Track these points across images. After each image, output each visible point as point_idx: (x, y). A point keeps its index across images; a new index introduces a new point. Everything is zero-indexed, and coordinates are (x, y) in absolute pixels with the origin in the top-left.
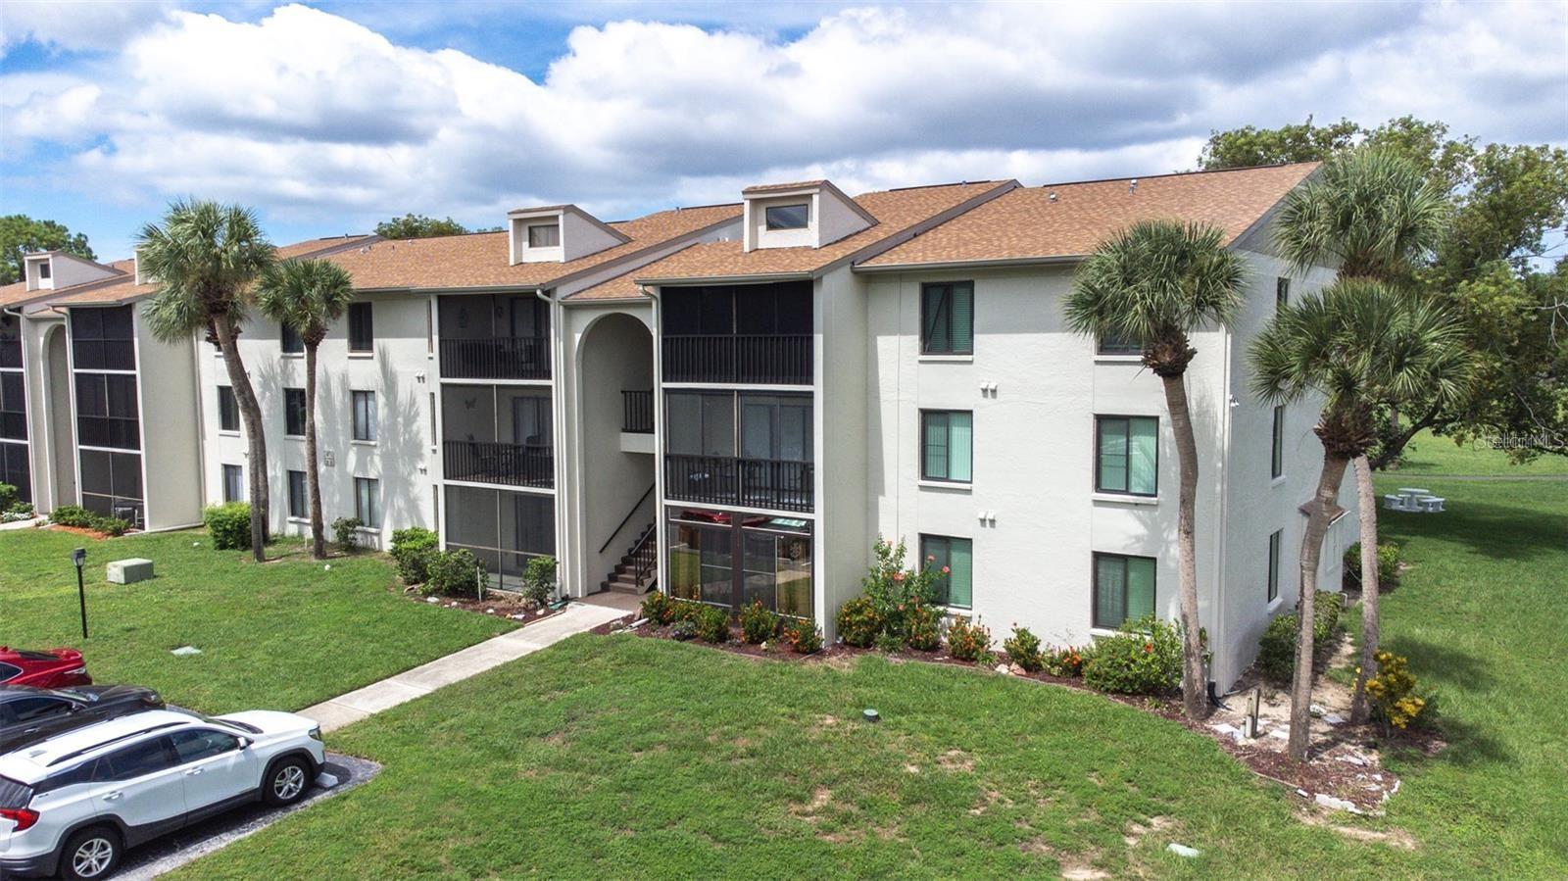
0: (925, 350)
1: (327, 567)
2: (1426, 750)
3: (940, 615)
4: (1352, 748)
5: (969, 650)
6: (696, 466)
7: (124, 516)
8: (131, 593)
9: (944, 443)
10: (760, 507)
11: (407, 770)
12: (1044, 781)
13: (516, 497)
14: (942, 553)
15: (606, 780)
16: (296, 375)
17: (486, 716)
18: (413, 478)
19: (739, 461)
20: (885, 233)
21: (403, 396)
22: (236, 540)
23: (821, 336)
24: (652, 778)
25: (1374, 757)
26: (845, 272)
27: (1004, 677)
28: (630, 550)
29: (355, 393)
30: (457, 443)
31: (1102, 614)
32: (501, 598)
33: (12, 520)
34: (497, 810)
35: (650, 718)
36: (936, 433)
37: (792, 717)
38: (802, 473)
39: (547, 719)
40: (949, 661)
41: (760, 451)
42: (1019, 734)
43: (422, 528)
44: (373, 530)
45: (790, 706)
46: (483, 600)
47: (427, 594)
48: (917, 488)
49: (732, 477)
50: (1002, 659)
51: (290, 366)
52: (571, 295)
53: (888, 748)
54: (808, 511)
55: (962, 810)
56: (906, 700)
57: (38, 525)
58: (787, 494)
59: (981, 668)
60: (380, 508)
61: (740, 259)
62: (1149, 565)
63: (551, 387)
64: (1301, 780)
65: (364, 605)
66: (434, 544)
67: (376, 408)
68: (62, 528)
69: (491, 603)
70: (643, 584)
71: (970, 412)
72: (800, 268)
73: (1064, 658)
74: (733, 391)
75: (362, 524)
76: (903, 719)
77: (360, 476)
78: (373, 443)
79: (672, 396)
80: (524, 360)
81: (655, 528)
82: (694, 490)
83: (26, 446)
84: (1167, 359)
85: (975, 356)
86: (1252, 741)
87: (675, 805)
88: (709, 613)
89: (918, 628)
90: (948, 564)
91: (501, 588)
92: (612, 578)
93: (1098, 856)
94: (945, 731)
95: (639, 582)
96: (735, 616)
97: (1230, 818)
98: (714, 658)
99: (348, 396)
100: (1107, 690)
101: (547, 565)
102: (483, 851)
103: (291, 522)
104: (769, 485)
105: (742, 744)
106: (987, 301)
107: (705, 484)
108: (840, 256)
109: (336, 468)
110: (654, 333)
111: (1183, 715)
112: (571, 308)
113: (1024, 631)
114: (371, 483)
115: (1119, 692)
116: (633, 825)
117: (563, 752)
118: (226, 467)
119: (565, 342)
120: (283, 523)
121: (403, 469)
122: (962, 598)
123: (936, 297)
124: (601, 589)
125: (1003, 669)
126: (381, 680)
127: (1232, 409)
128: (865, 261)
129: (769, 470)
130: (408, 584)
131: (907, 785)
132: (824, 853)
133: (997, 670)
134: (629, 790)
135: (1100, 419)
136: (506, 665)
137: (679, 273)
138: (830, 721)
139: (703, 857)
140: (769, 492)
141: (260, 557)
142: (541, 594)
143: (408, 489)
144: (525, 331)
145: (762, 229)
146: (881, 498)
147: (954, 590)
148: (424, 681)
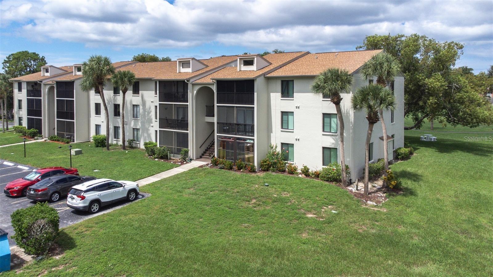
0: (282, 97)
1: (127, 152)
2: (398, 193)
3: (286, 163)
4: (380, 193)
5: (293, 171)
6: (225, 125)
7: (68, 138)
8: (78, 158)
9: (287, 120)
10: (241, 135)
11: (158, 195)
12: (305, 198)
13: (177, 133)
14: (287, 148)
15: (204, 197)
16: (117, 100)
17: (174, 185)
18: (149, 128)
19: (236, 124)
20: (273, 67)
21: (147, 106)
22: (101, 145)
23: (256, 93)
24: (215, 197)
25: (385, 195)
26: (262, 77)
27: (300, 177)
28: (207, 148)
29: (134, 105)
30: (163, 119)
31: (325, 163)
32: (174, 159)
33: (37, 139)
34: (180, 202)
35: (214, 185)
36: (285, 117)
37: (248, 185)
38: (251, 127)
39: (189, 185)
40: (287, 174)
41: (241, 122)
42: (301, 189)
43: (152, 142)
44: (138, 142)
45: (247, 183)
46: (170, 160)
47: (155, 158)
48: (280, 131)
49: (234, 128)
50: (300, 174)
51: (116, 98)
52: (193, 81)
53: (270, 192)
54: (253, 137)
55: (285, 204)
56: (276, 182)
57: (45, 141)
58: (248, 133)
59: (295, 176)
60: (140, 136)
61: (237, 73)
62: (335, 150)
63: (188, 105)
64: (365, 199)
65: (139, 161)
66: (156, 145)
67: (140, 110)
68: (52, 141)
69: (172, 160)
70: (211, 156)
71: (293, 112)
72: (251, 76)
73: (315, 173)
74: (234, 106)
75: (135, 141)
76: (274, 186)
77: (135, 128)
78: (138, 119)
79: (219, 107)
80: (181, 97)
81: (214, 141)
82: (225, 131)
83: (41, 119)
84: (336, 100)
85: (294, 98)
86: (356, 191)
87: (220, 202)
88: (228, 162)
89: (280, 166)
90: (288, 150)
91: (174, 157)
92: (203, 155)
93: (315, 213)
94: (284, 188)
95: (210, 156)
96: (234, 163)
97: (346, 206)
98: (229, 173)
99: (132, 106)
100: (325, 180)
101: (187, 151)
102: (178, 209)
103: (114, 140)
104: (243, 130)
105: (235, 190)
106: (297, 85)
107: (227, 130)
108: (261, 73)
109: (128, 126)
110: (215, 91)
111: (342, 186)
112: (193, 85)
113: (306, 166)
114: (138, 130)
115: (327, 181)
116: (211, 205)
117: (194, 191)
118: (96, 125)
119: (192, 93)
120: (112, 140)
121: (147, 126)
122: (291, 159)
123: (285, 83)
124: (200, 157)
125: (300, 176)
126: (147, 177)
127: (354, 112)
128: (267, 74)
129: (243, 126)
130: (149, 156)
131: (273, 198)
132: (253, 211)
133: (299, 176)
134: (209, 199)
135: (324, 114)
136: (178, 174)
137: (221, 77)
138: (257, 186)
139: (227, 211)
140: (243, 132)
141: (108, 149)
142: (185, 158)
143: (148, 132)
144: (181, 90)
145: (242, 65)
146: (271, 134)
147: (290, 157)
148: (158, 178)
